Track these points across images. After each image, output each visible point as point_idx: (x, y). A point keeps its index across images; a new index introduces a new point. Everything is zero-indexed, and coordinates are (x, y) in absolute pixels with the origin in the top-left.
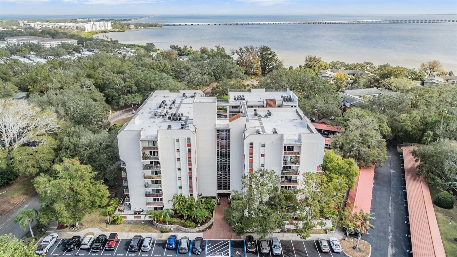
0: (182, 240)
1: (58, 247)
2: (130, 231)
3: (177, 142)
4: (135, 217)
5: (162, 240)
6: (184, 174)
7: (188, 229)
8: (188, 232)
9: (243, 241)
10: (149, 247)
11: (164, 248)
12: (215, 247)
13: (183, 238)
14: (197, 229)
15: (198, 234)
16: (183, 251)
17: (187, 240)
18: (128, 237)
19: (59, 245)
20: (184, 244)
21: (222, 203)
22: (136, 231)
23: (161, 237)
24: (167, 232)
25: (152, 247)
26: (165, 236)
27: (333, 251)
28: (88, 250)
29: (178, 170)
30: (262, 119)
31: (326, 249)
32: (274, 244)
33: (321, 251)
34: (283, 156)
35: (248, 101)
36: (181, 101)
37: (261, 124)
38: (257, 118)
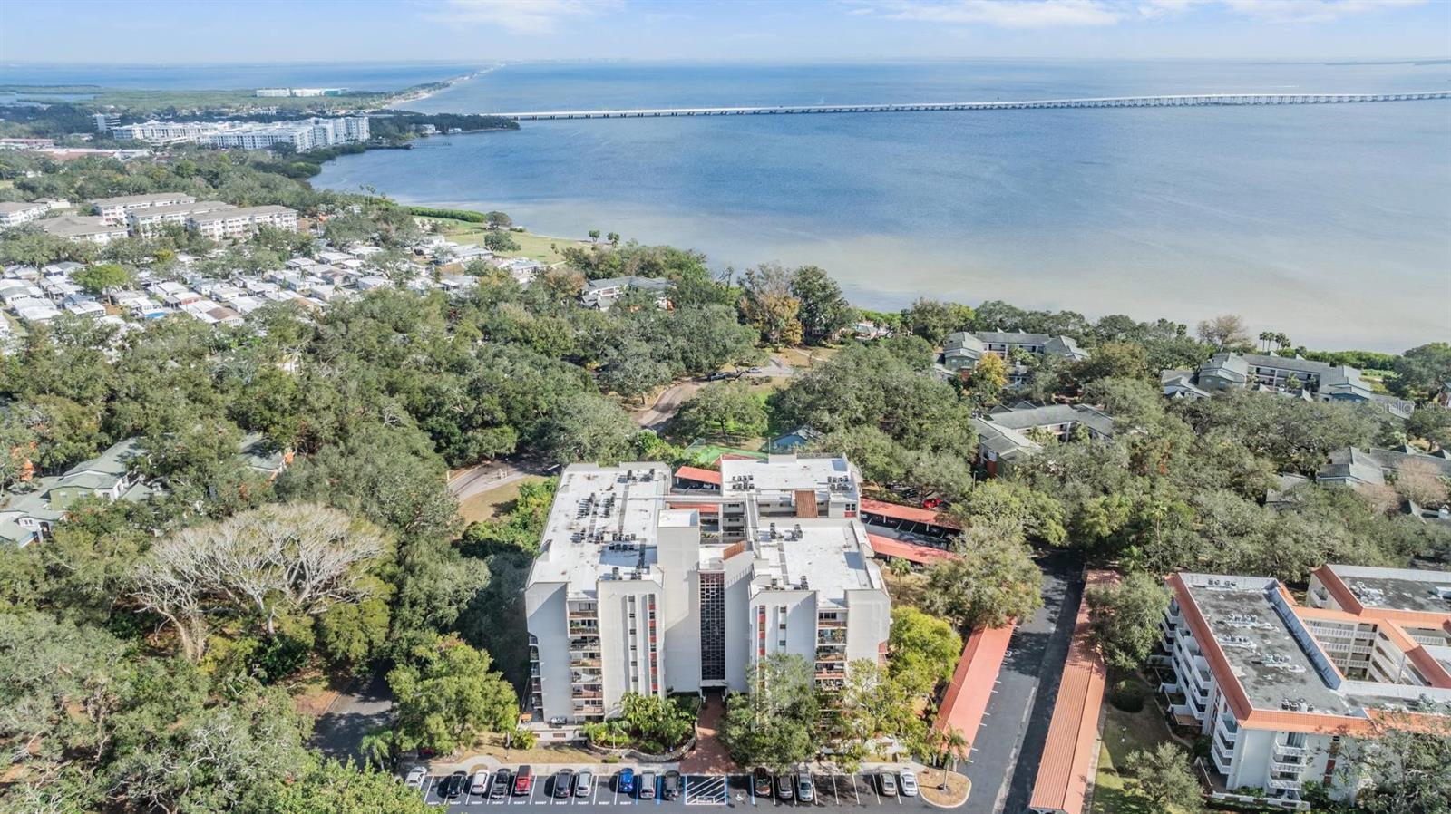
0: (644, 776)
1: (431, 790)
2: (549, 761)
3: (629, 601)
4: (555, 735)
5: (607, 777)
6: (643, 655)
7: (652, 757)
8: (652, 762)
9: (748, 777)
10: (589, 790)
11: (613, 790)
12: (701, 788)
13: (644, 773)
14: (667, 755)
15: (668, 765)
16: (647, 795)
17: (652, 776)
18: (547, 771)
19: (433, 787)
20: (648, 783)
21: (710, 705)
22: (561, 762)
23: (606, 772)
24: (616, 762)
25: (593, 790)
26: (612, 770)
27: (902, 793)
28: (485, 795)
29: (632, 649)
30: (785, 545)
31: (891, 790)
32: (802, 781)
33: (881, 793)
34: (817, 629)
35: (759, 490)
36: (626, 494)
37: (782, 558)
38: (775, 542)
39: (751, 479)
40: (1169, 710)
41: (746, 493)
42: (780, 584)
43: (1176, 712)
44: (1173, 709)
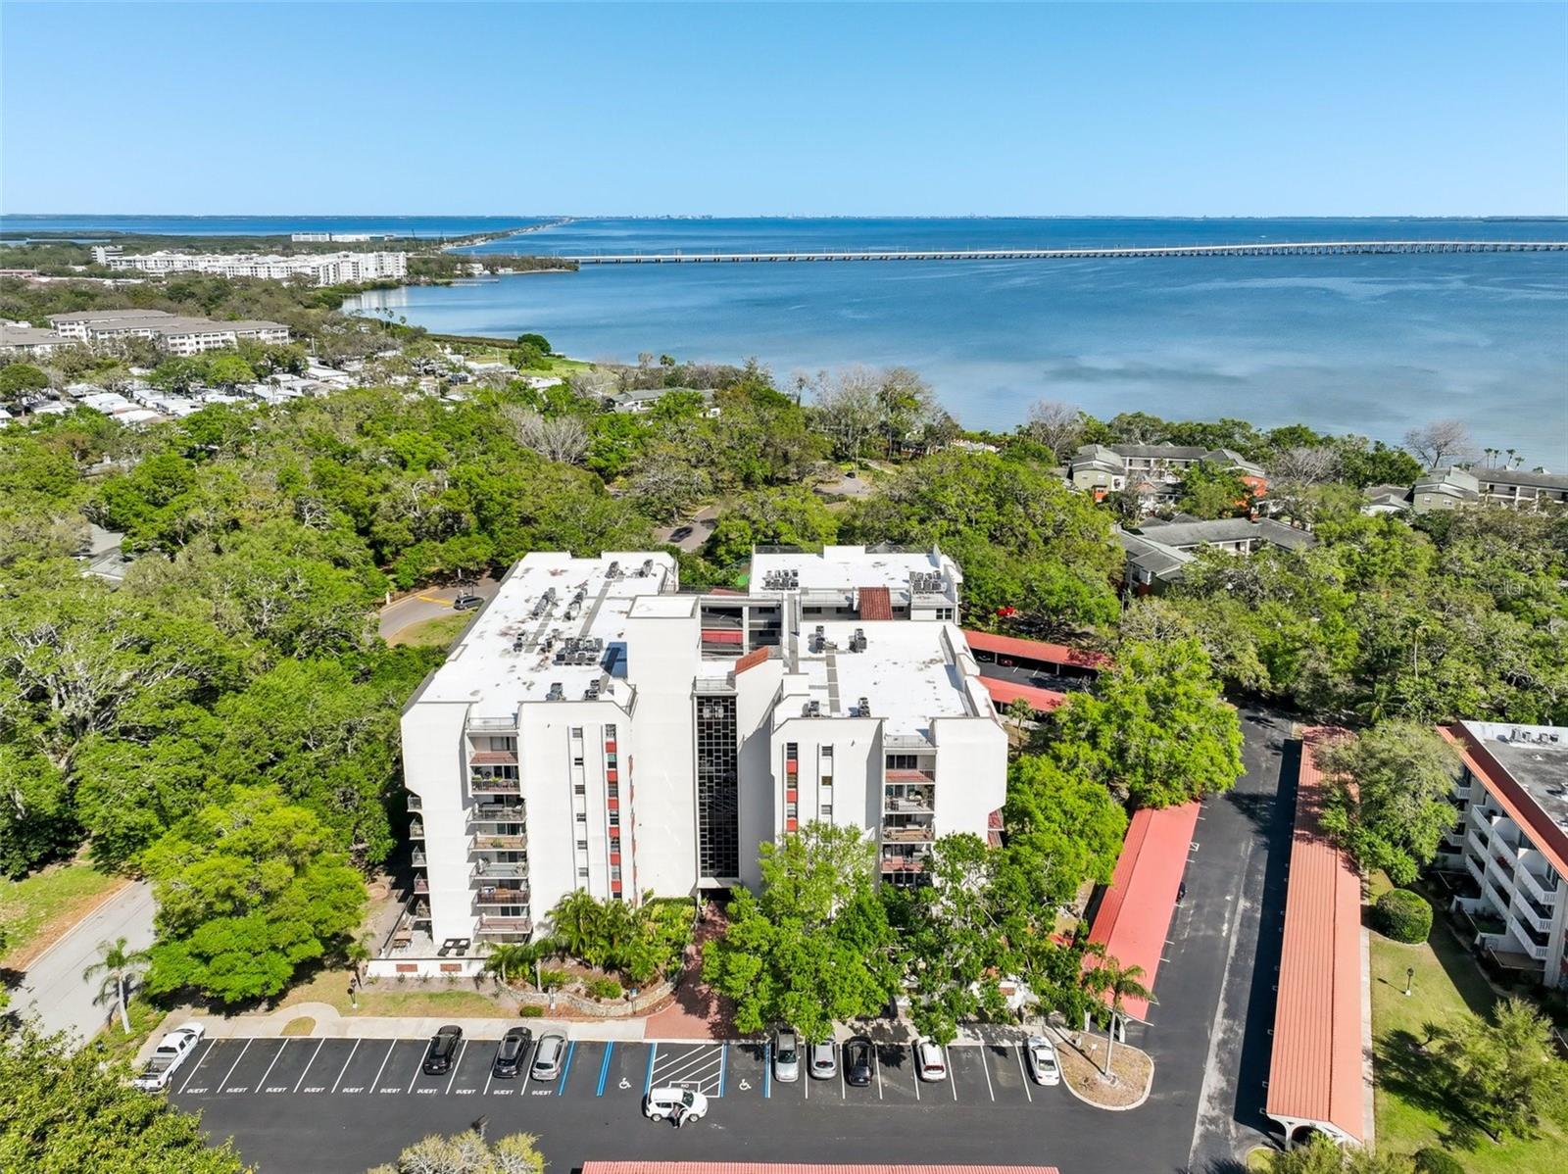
2: (425, 1013)
3: (575, 735)
6: (597, 830)
7: (602, 1007)
8: (601, 1016)
12: (680, 1064)
14: (628, 1007)
15: (630, 1022)
18: (417, 1030)
24: (538, 1015)
29: (579, 820)
30: (839, 658)
34: (884, 784)
35: (805, 591)
36: (604, 592)
37: (832, 676)
38: (824, 654)
39: (795, 574)
40: (1477, 941)
41: (786, 592)
42: (824, 710)
43: (1488, 945)
44: (1483, 940)
